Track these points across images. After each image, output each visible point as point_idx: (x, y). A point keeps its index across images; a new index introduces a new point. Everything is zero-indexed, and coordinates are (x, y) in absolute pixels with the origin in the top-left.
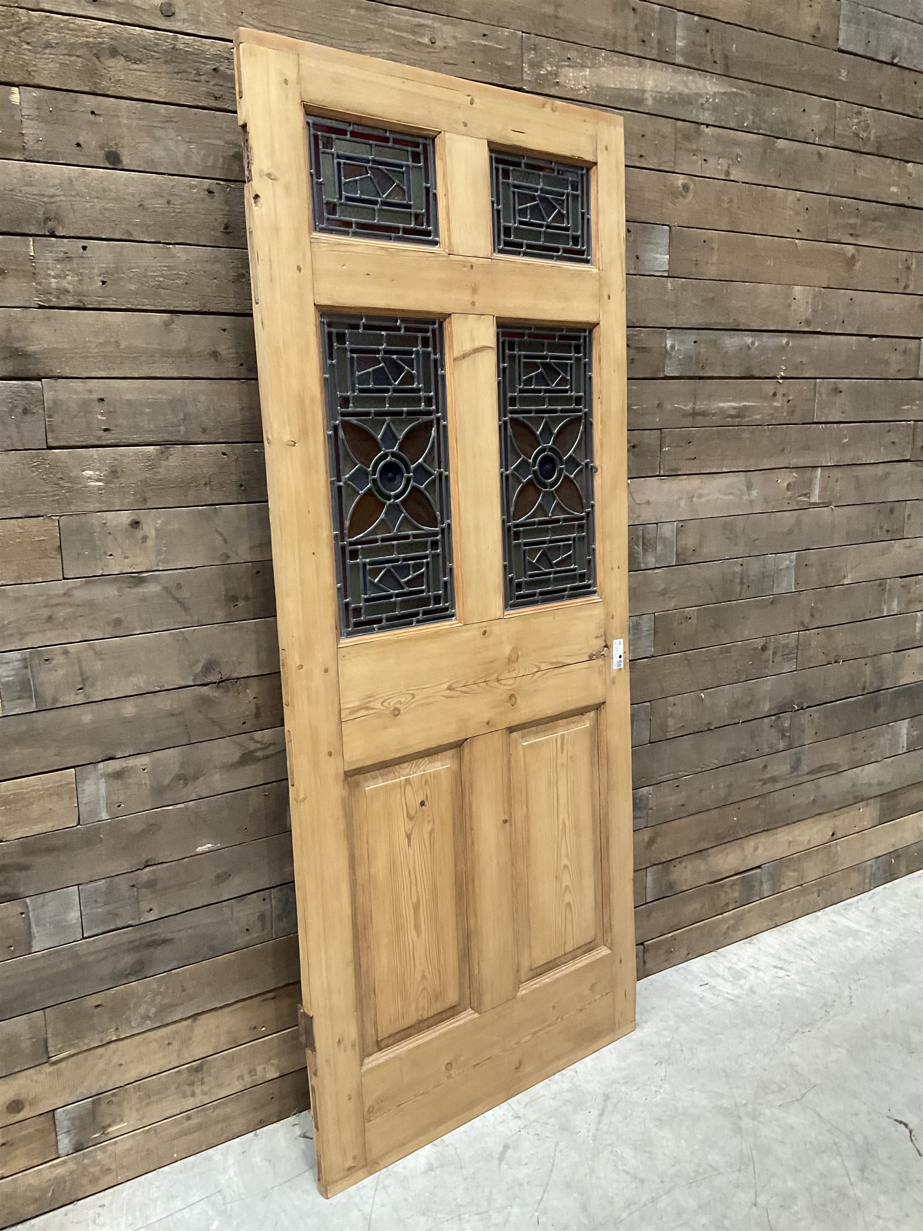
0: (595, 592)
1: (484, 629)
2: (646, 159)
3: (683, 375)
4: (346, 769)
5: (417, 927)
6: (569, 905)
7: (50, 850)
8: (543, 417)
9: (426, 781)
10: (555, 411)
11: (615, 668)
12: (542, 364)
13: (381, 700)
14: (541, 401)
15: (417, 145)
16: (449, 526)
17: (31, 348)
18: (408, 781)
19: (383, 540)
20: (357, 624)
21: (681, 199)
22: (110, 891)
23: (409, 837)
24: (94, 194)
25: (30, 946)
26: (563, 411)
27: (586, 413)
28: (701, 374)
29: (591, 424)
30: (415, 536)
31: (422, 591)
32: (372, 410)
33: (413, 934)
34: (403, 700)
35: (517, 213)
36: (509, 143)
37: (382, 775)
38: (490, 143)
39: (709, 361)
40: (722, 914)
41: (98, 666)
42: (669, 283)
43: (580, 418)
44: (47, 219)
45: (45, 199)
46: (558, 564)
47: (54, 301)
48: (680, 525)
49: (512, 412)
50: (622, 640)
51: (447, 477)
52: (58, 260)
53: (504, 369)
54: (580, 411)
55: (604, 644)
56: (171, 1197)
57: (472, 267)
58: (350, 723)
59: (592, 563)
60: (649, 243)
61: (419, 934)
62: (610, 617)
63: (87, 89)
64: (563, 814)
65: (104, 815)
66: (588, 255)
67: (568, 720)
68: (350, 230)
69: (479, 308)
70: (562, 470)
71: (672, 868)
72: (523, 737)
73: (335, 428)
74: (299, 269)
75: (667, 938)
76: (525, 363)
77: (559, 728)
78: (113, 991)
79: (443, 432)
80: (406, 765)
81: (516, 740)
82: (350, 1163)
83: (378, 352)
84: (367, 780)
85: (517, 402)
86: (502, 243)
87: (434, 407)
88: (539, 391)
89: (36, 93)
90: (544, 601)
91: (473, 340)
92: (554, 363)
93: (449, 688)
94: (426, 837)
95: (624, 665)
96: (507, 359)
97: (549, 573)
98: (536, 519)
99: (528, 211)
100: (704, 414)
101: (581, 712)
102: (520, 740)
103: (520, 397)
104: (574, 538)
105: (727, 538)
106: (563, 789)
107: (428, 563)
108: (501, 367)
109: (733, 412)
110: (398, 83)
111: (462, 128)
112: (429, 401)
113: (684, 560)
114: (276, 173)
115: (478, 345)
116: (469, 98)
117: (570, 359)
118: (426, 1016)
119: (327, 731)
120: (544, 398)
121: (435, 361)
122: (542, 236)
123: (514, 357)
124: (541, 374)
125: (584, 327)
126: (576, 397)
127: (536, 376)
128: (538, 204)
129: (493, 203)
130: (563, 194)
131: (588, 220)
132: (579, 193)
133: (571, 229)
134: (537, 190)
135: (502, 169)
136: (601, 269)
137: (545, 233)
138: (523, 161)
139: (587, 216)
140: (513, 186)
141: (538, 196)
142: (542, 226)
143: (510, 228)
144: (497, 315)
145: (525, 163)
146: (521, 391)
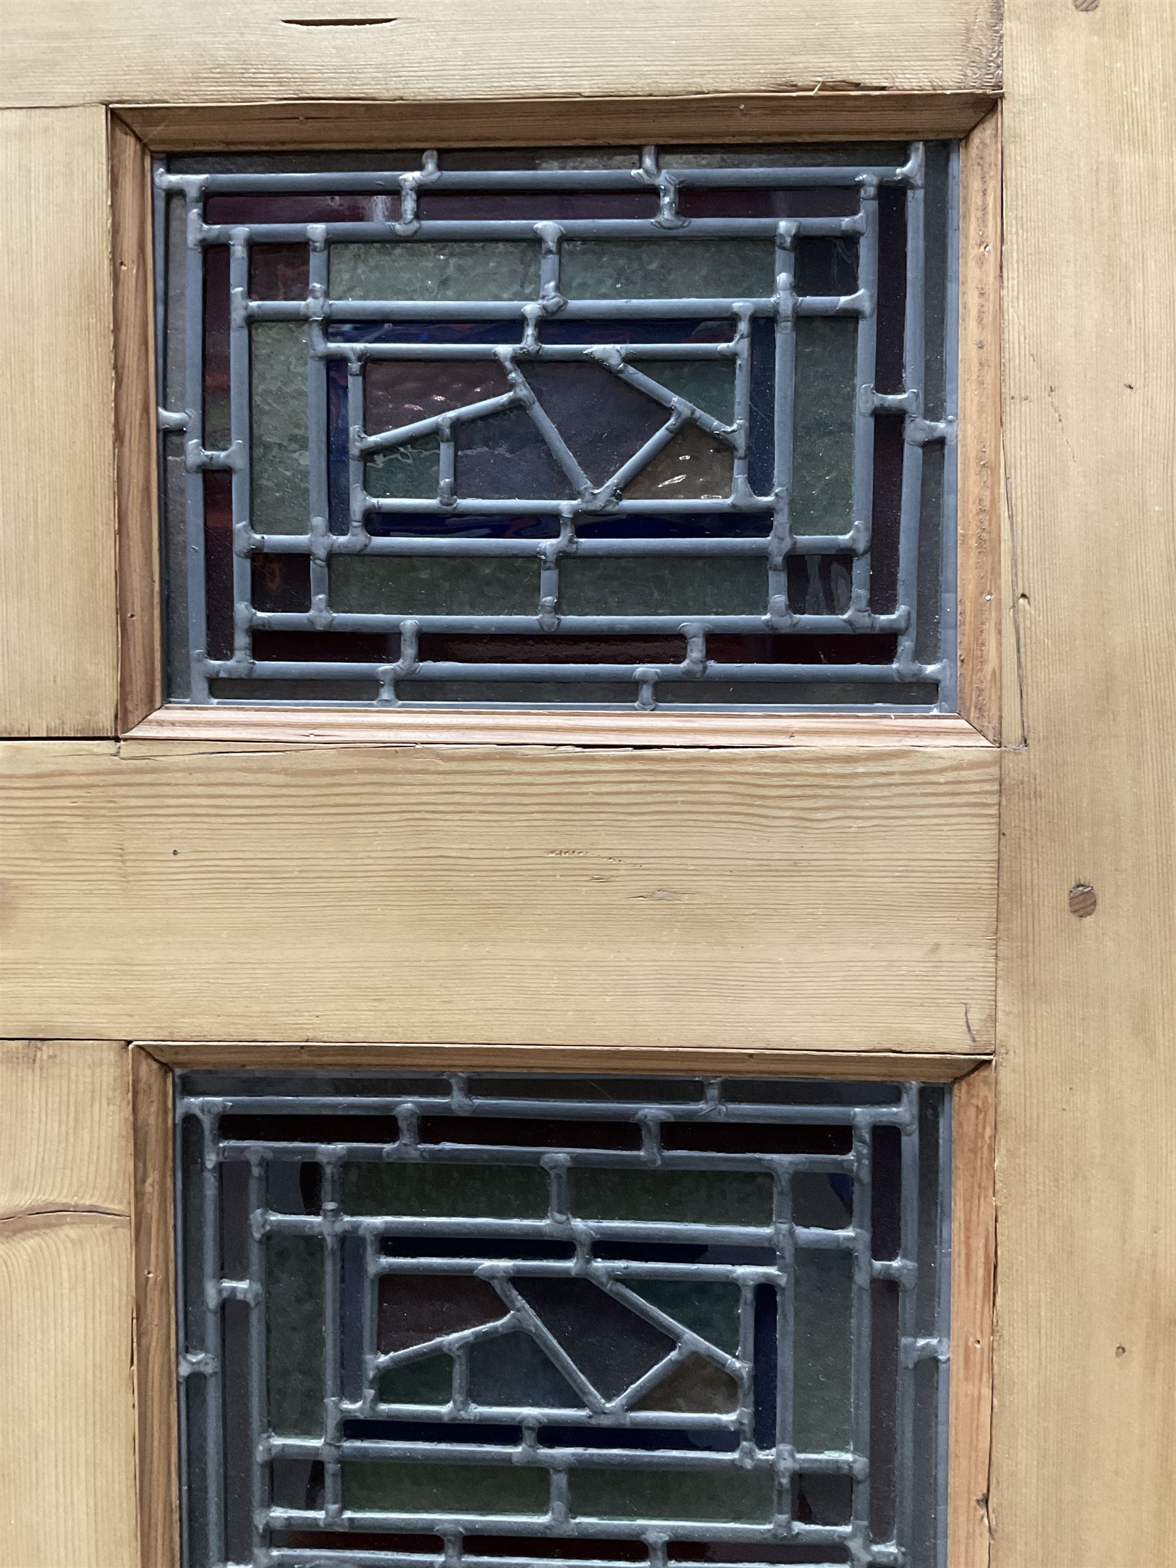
12: (519, 1281)
35: (354, 469)
36: (269, 94)
38: (119, 118)
53: (230, 1308)
66: (924, 652)
69: (21, 1005)
76: (389, 1274)
85: (331, 1482)
86: (241, 640)
88: (509, 1432)
92: (626, 1279)
96: (255, 1256)
99: (446, 451)
103: (346, 1460)
108: (212, 1298)
117: (759, 1253)
120: (544, 1468)
122: (548, 578)
123: (311, 1243)
124: (517, 1336)
125: (873, 1074)
126: (800, 1477)
127: (472, 1348)
128: (517, 406)
129: (170, 436)
130: (724, 326)
131: (936, 447)
132: (862, 297)
133: (781, 520)
134: (509, 328)
135: (254, 246)
136: (1012, 732)
137: (563, 559)
138: (410, 177)
139: (916, 430)
140: (331, 325)
141: (521, 361)
142: (544, 524)
143: (298, 561)
144: (147, 1033)
145: (422, 192)
146: (353, 1428)
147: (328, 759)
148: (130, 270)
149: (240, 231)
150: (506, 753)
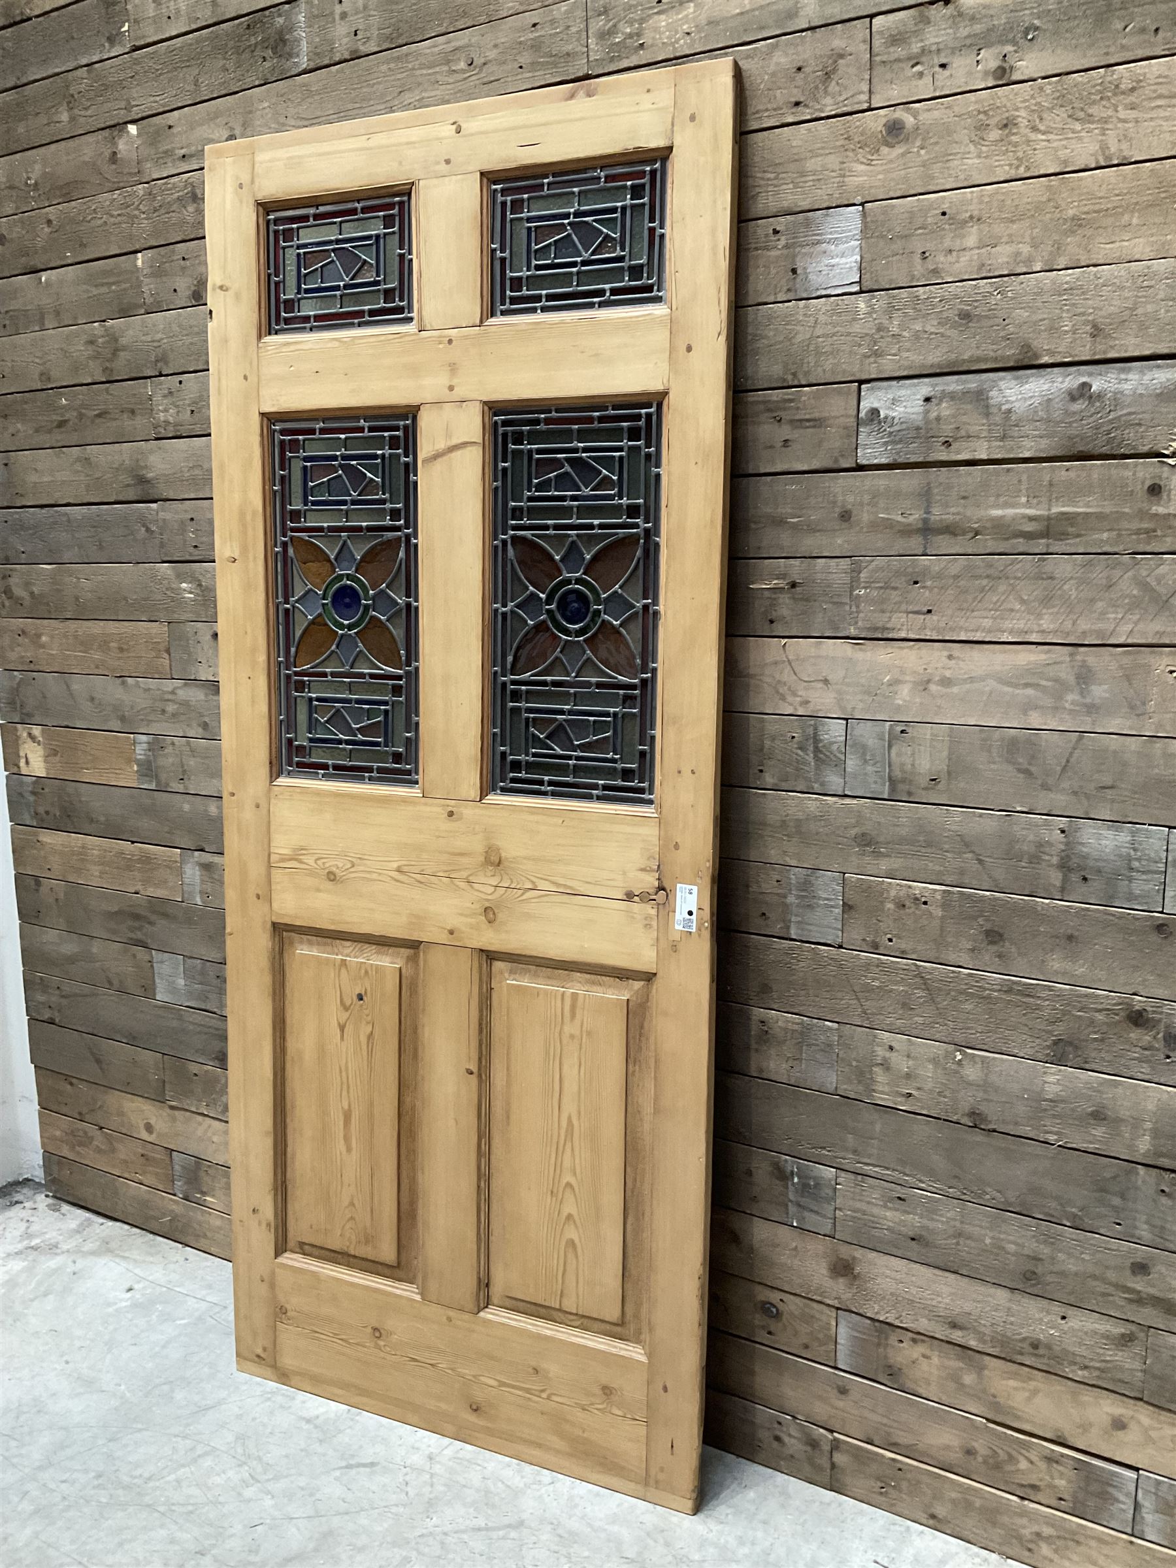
0: (651, 802)
1: (450, 809)
2: (806, 106)
3: (900, 460)
4: (275, 919)
5: (347, 1139)
6: (571, 1244)
7: (165, 915)
8: (569, 536)
9: (366, 972)
10: (591, 527)
11: (679, 927)
12: (566, 459)
13: (316, 856)
14: (566, 512)
15: (391, 206)
16: (417, 669)
17: (150, 475)
18: (343, 961)
19: (333, 675)
20: (299, 765)
21: (885, 150)
22: (203, 973)
23: (342, 1028)
24: (185, 332)
25: (155, 994)
26: (601, 526)
27: (647, 531)
28: (943, 456)
29: (657, 545)
30: (372, 676)
31: (377, 744)
32: (325, 525)
33: (341, 1146)
34: (340, 865)
35: (533, 255)
36: (513, 165)
37: (318, 944)
38: (482, 174)
39: (963, 433)
40: (1022, 1498)
41: (192, 762)
42: (861, 303)
43: (637, 535)
44: (157, 361)
45: (156, 344)
46: (582, 747)
47: (163, 433)
48: (899, 729)
49: (515, 528)
50: (695, 889)
51: (417, 608)
52: (165, 396)
53: (505, 470)
54: (636, 526)
55: (656, 884)
56: (210, 1287)
57: (450, 341)
58: (280, 871)
59: (648, 756)
60: (819, 242)
61: (349, 1150)
62: (669, 845)
63: (179, 239)
64: (569, 1107)
65: (198, 901)
66: (658, 290)
67: (593, 977)
68: (308, 325)
69: (459, 393)
70: (599, 611)
71: (893, 1339)
72: (511, 972)
73: (285, 545)
74: (246, 378)
75: (883, 1456)
76: (538, 460)
77: (574, 983)
78: (206, 1068)
79: (412, 551)
80: (348, 944)
81: (501, 973)
82: (259, 1351)
83: (335, 458)
84: (301, 942)
85: (525, 513)
86: (508, 301)
87: (402, 522)
88: (563, 498)
89: (149, 253)
90: (554, 794)
91: (448, 435)
92: (589, 457)
93: (399, 870)
94: (363, 1039)
95: (699, 929)
96: (510, 457)
97: (570, 758)
98: (549, 678)
99: (553, 248)
100: (950, 530)
101: (622, 975)
102: (506, 975)
103: (528, 508)
104: (615, 714)
105: (1019, 770)
106: (571, 1072)
107: (386, 712)
108: (499, 467)
109: (1029, 527)
110: (361, 142)
111: (443, 167)
112: (395, 514)
113: (910, 794)
114: (227, 283)
115: (455, 441)
116: (454, 127)
117: (620, 449)
118: (352, 1253)
119: (256, 870)
120: (571, 507)
121: (407, 465)
122: (575, 278)
123: (521, 451)
124: (567, 473)
125: (644, 400)
126: (628, 506)
127: (556, 476)
128: (569, 235)
129: (493, 251)
130: (613, 210)
131: (662, 236)
132: (646, 200)
133: (627, 258)
134: (567, 216)
135: (512, 201)
136: (674, 308)
137: (578, 273)
138: (546, 181)
139: (659, 231)
140: (529, 220)
141: (569, 224)
142: (574, 264)
143: (520, 279)
144: (485, 399)
145: (549, 184)
146: (530, 499)
147: (524, 327)
148: (485, 211)
149: (509, 198)
150: (562, 322)
